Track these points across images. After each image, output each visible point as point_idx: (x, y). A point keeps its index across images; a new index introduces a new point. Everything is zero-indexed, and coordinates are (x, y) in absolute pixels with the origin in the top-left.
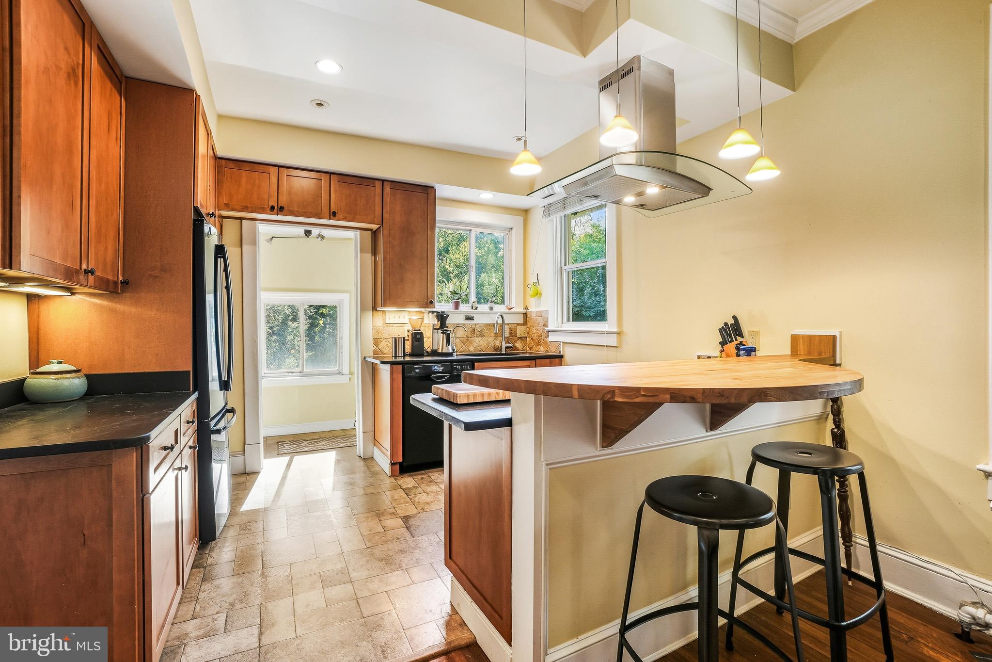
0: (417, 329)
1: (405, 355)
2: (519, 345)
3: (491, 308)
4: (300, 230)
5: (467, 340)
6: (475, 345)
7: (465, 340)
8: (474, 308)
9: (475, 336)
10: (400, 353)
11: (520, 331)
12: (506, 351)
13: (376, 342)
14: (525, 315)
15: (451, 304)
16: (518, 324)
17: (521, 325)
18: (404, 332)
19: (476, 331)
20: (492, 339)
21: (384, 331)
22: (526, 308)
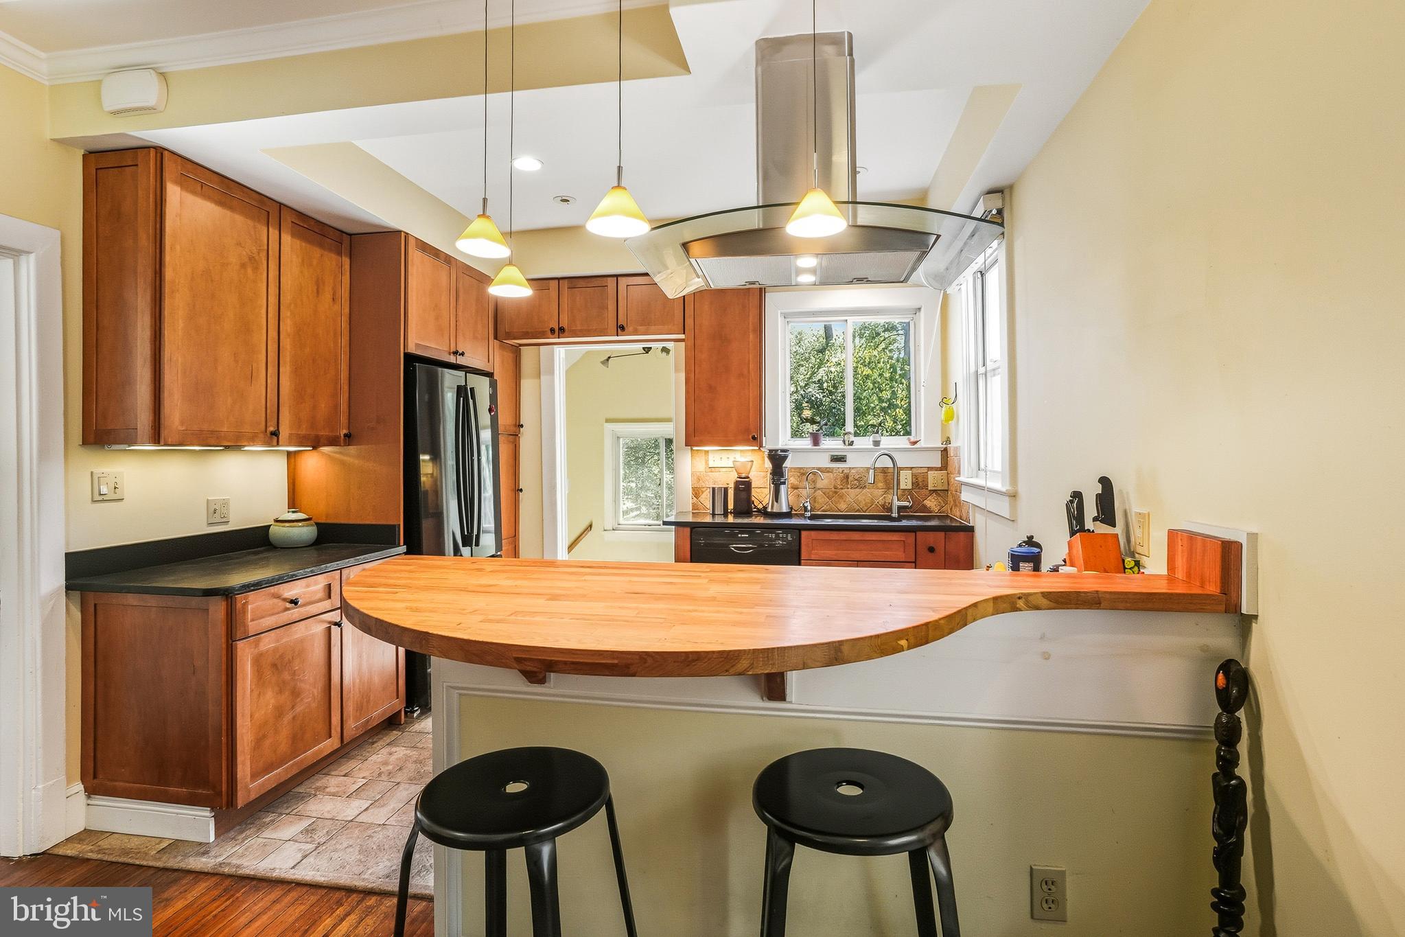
0: (743, 475)
1: (725, 514)
2: (931, 503)
3: (877, 443)
4: (640, 346)
5: (836, 493)
6: (849, 499)
7: (831, 493)
8: (847, 443)
9: (849, 486)
10: (719, 510)
11: (934, 480)
12: (899, 512)
13: (697, 492)
14: (945, 452)
15: (809, 439)
16: (930, 469)
17: (936, 469)
18: (728, 480)
19: (851, 479)
20: (880, 492)
21: (708, 478)
22: (948, 441)
